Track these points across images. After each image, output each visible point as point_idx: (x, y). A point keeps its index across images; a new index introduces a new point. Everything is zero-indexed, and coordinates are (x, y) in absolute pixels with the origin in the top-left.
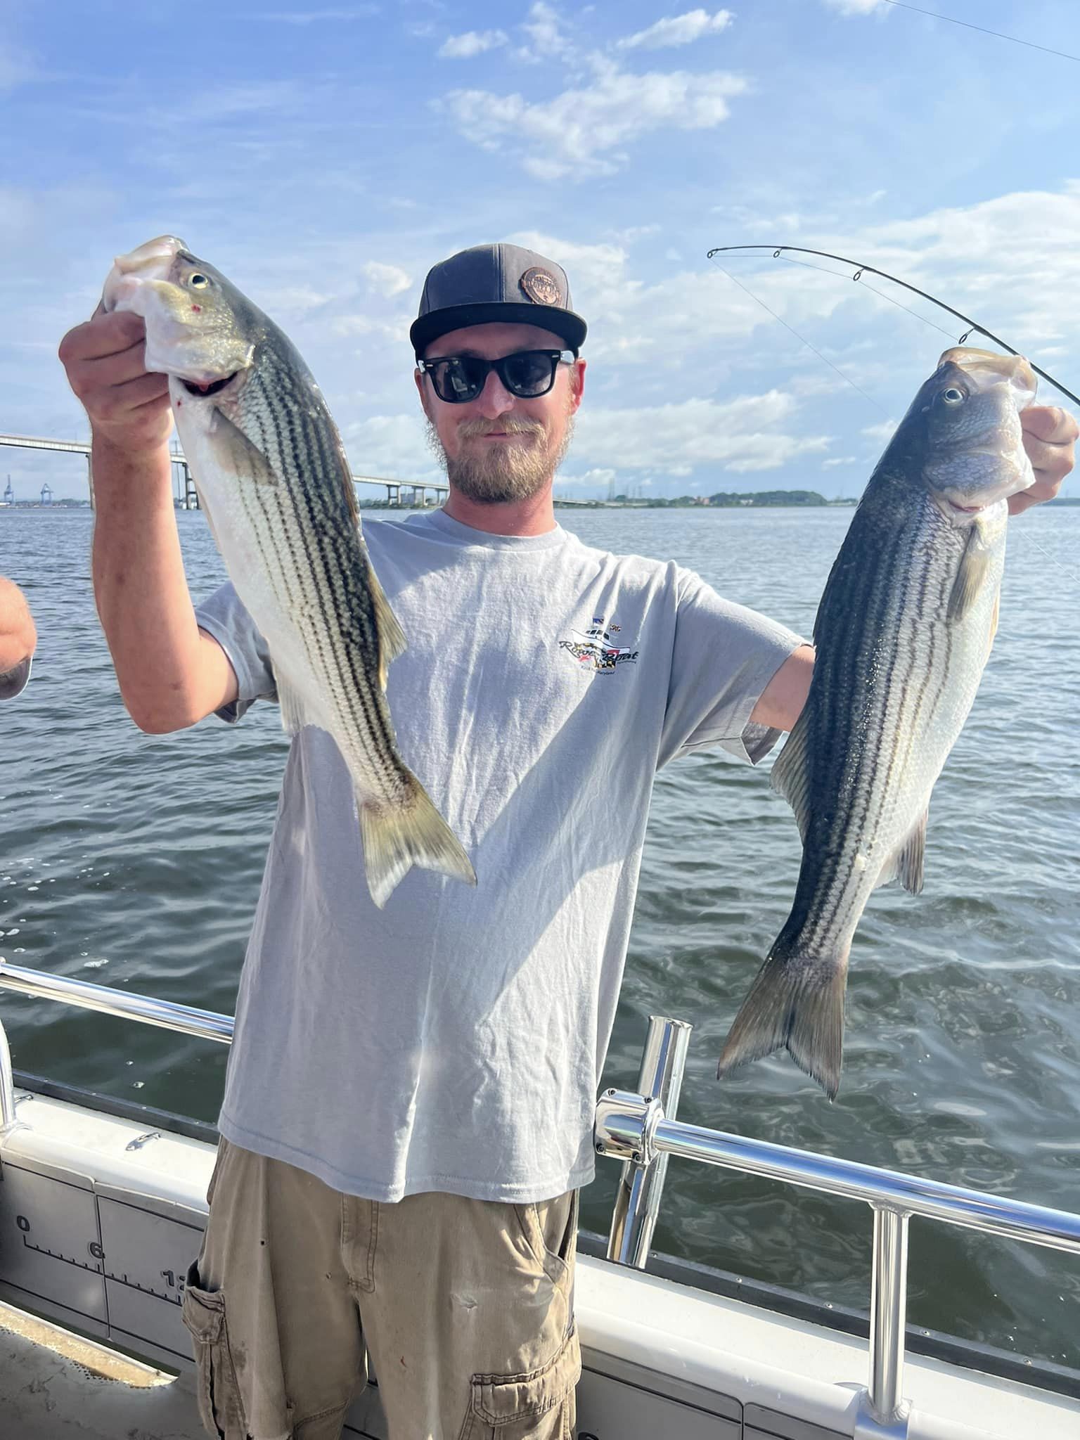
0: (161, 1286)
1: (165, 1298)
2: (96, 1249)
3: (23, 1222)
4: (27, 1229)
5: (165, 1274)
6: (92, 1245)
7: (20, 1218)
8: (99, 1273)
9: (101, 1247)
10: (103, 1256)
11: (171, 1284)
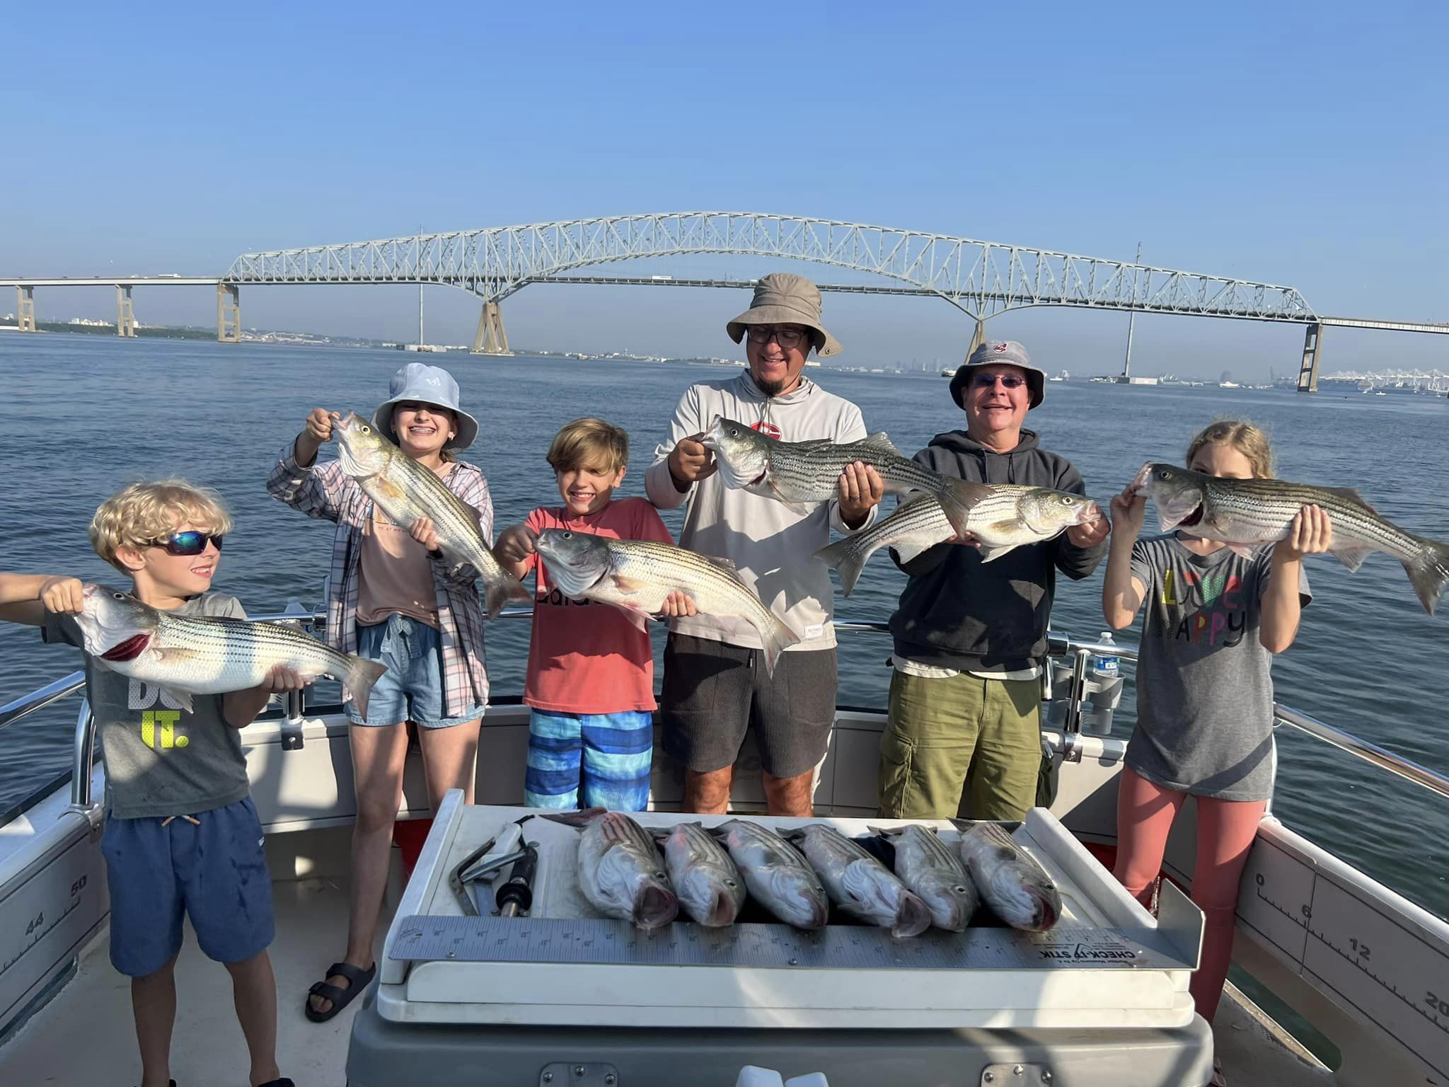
0: (1347, 949)
1: (1347, 958)
2: (1307, 910)
3: (1260, 881)
4: (1262, 883)
5: (1351, 940)
6: (1304, 907)
7: (1259, 876)
8: (1304, 927)
9: (1310, 909)
10: (1310, 916)
11: (1354, 948)
